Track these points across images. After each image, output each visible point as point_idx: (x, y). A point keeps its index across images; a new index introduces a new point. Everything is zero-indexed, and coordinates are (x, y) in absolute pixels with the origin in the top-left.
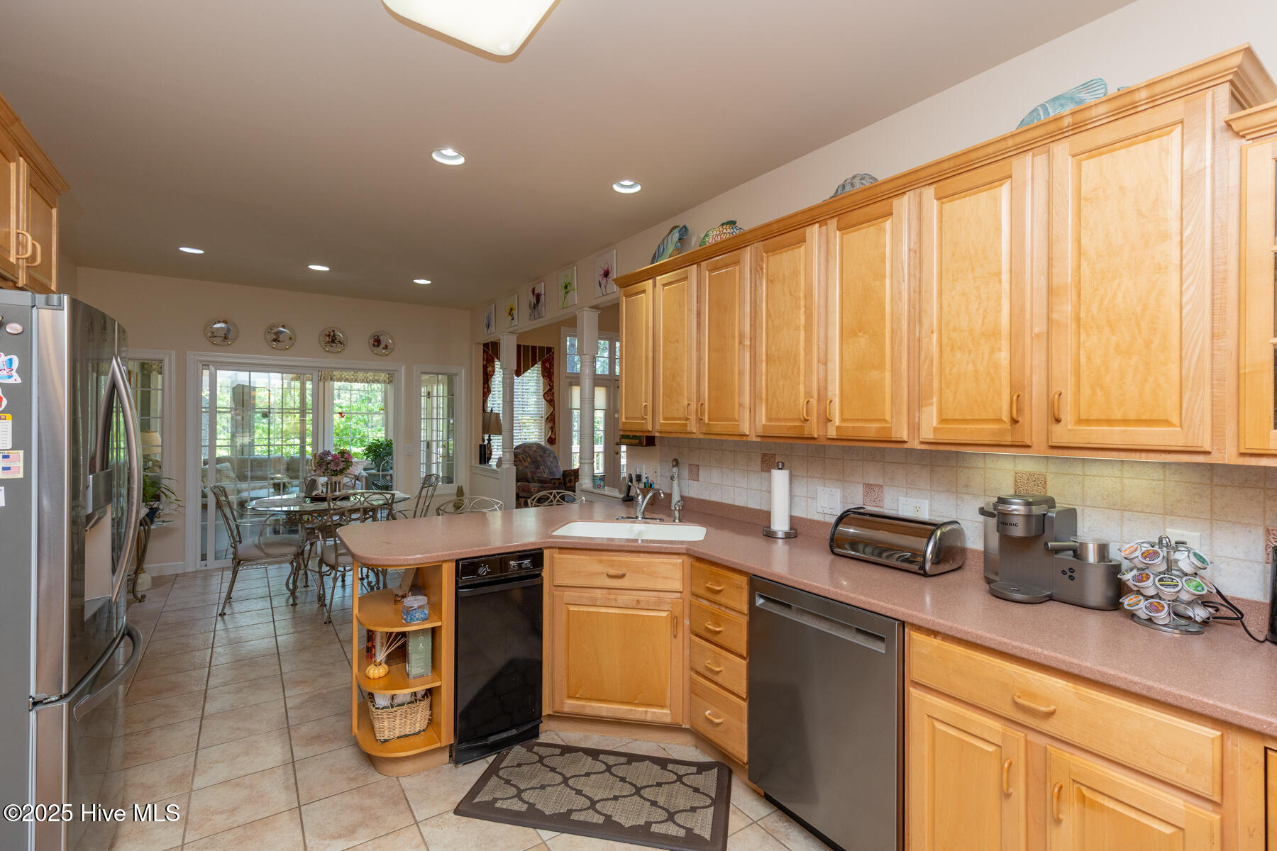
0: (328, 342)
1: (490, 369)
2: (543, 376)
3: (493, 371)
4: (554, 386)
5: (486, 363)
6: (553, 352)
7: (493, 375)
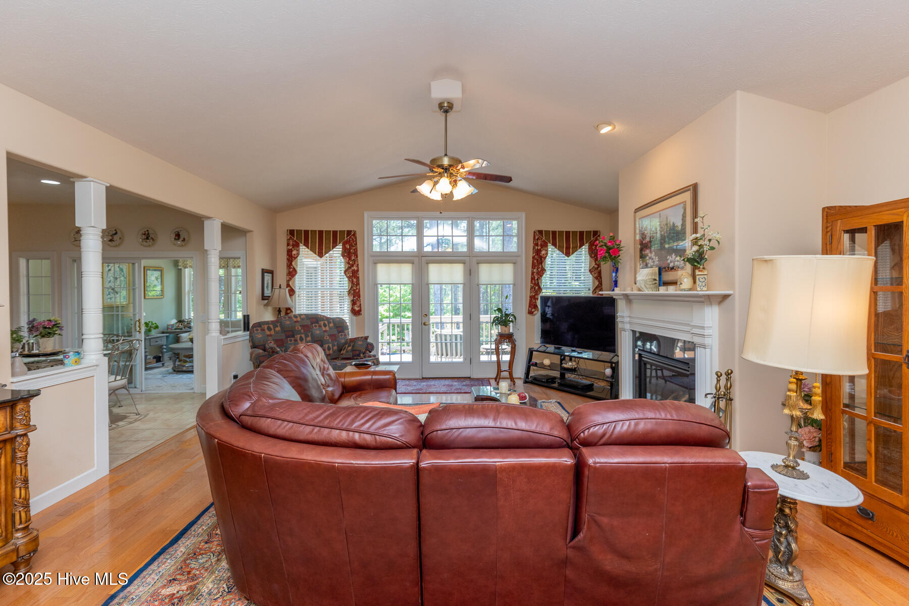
0: (144, 239)
1: (294, 252)
2: (343, 255)
3: (298, 254)
4: (358, 265)
5: (291, 247)
6: (354, 235)
7: (297, 257)
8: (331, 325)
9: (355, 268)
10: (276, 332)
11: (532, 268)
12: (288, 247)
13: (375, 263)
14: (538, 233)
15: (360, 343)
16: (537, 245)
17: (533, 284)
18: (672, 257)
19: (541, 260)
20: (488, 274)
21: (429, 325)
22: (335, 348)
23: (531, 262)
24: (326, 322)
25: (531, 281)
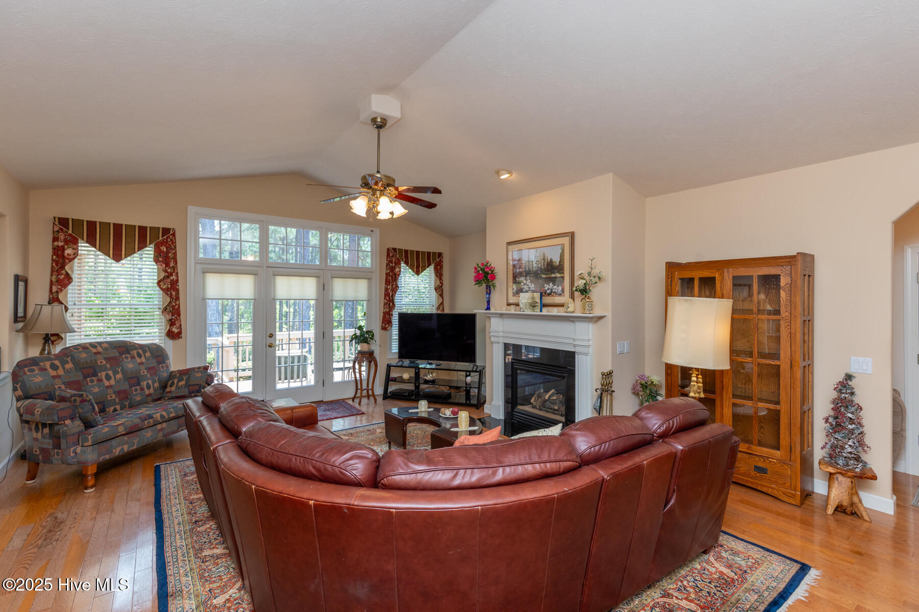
1: (68, 251)
2: (156, 260)
3: (76, 255)
4: (177, 273)
5: (61, 244)
6: (174, 235)
7: (74, 258)
8: (148, 354)
9: (174, 277)
10: (67, 372)
11: (386, 284)
12: (56, 243)
13: (203, 272)
14: (392, 251)
15: (199, 375)
16: (391, 262)
17: (387, 300)
18: (549, 286)
19: (395, 276)
20: (342, 289)
21: (275, 346)
22: (157, 385)
23: (385, 278)
24: (140, 351)
25: (385, 298)
